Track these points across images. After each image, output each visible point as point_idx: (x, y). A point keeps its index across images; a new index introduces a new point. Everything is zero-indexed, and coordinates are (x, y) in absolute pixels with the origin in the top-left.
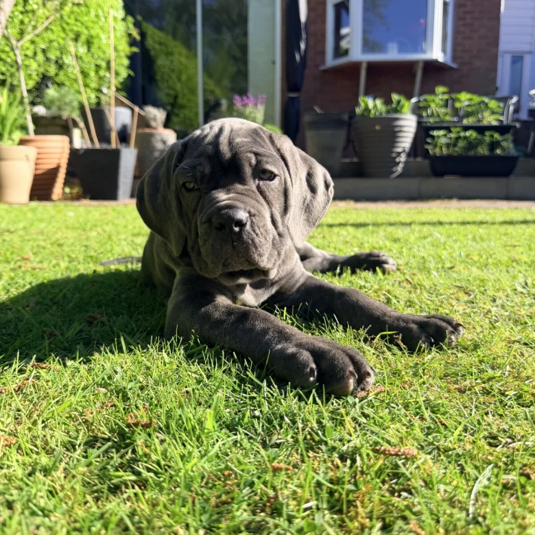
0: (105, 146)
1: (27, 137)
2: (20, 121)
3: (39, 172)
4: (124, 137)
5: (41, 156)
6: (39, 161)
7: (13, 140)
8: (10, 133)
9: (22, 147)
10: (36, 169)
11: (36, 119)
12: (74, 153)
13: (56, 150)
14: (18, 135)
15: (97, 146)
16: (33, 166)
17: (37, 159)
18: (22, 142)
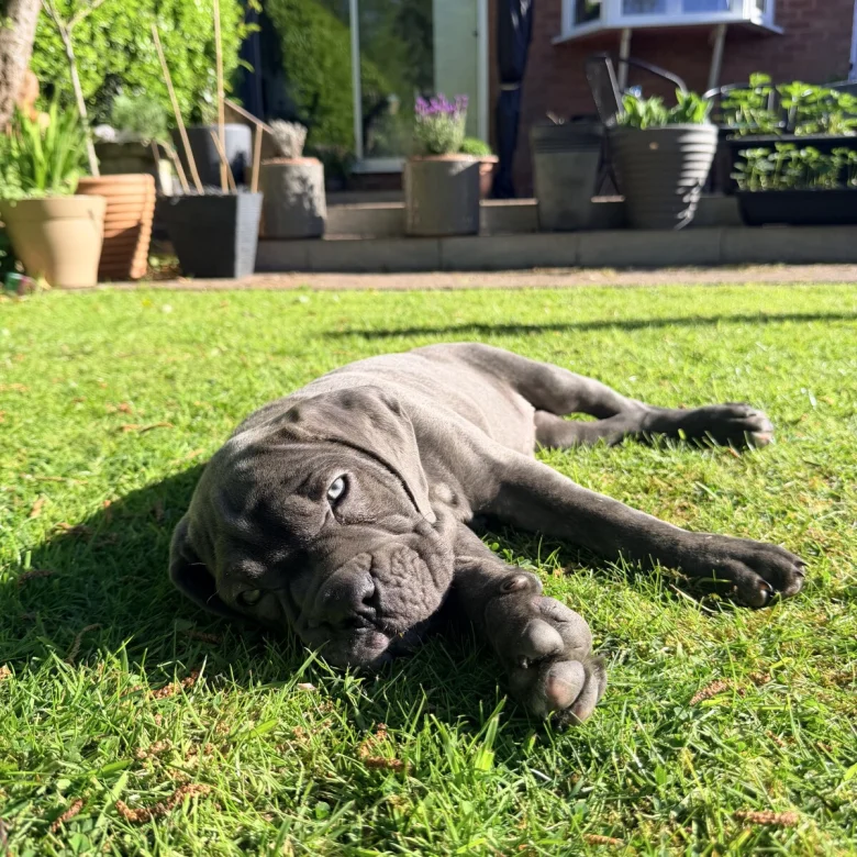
0: (212, 191)
1: (88, 179)
2: (78, 154)
3: (111, 234)
4: (241, 174)
5: (112, 209)
7: (68, 186)
8: (64, 173)
9: (82, 198)
10: (106, 230)
11: (102, 148)
12: (163, 205)
13: (135, 196)
14: (74, 177)
15: (200, 190)
16: (100, 225)
17: (107, 213)
18: (83, 188)
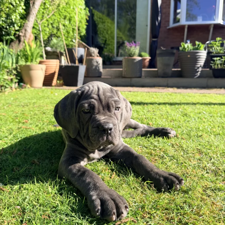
0: (73, 65)
1: (42, 60)
2: (41, 53)
3: (47, 74)
4: (81, 61)
5: (47, 68)
6: (47, 70)
7: (37, 62)
8: (36, 59)
9: (40, 65)
10: (45, 73)
11: (47, 53)
12: (61, 67)
13: (54, 65)
14: (39, 60)
15: (70, 64)
16: (44, 72)
17: (46, 69)
18: (41, 63)
